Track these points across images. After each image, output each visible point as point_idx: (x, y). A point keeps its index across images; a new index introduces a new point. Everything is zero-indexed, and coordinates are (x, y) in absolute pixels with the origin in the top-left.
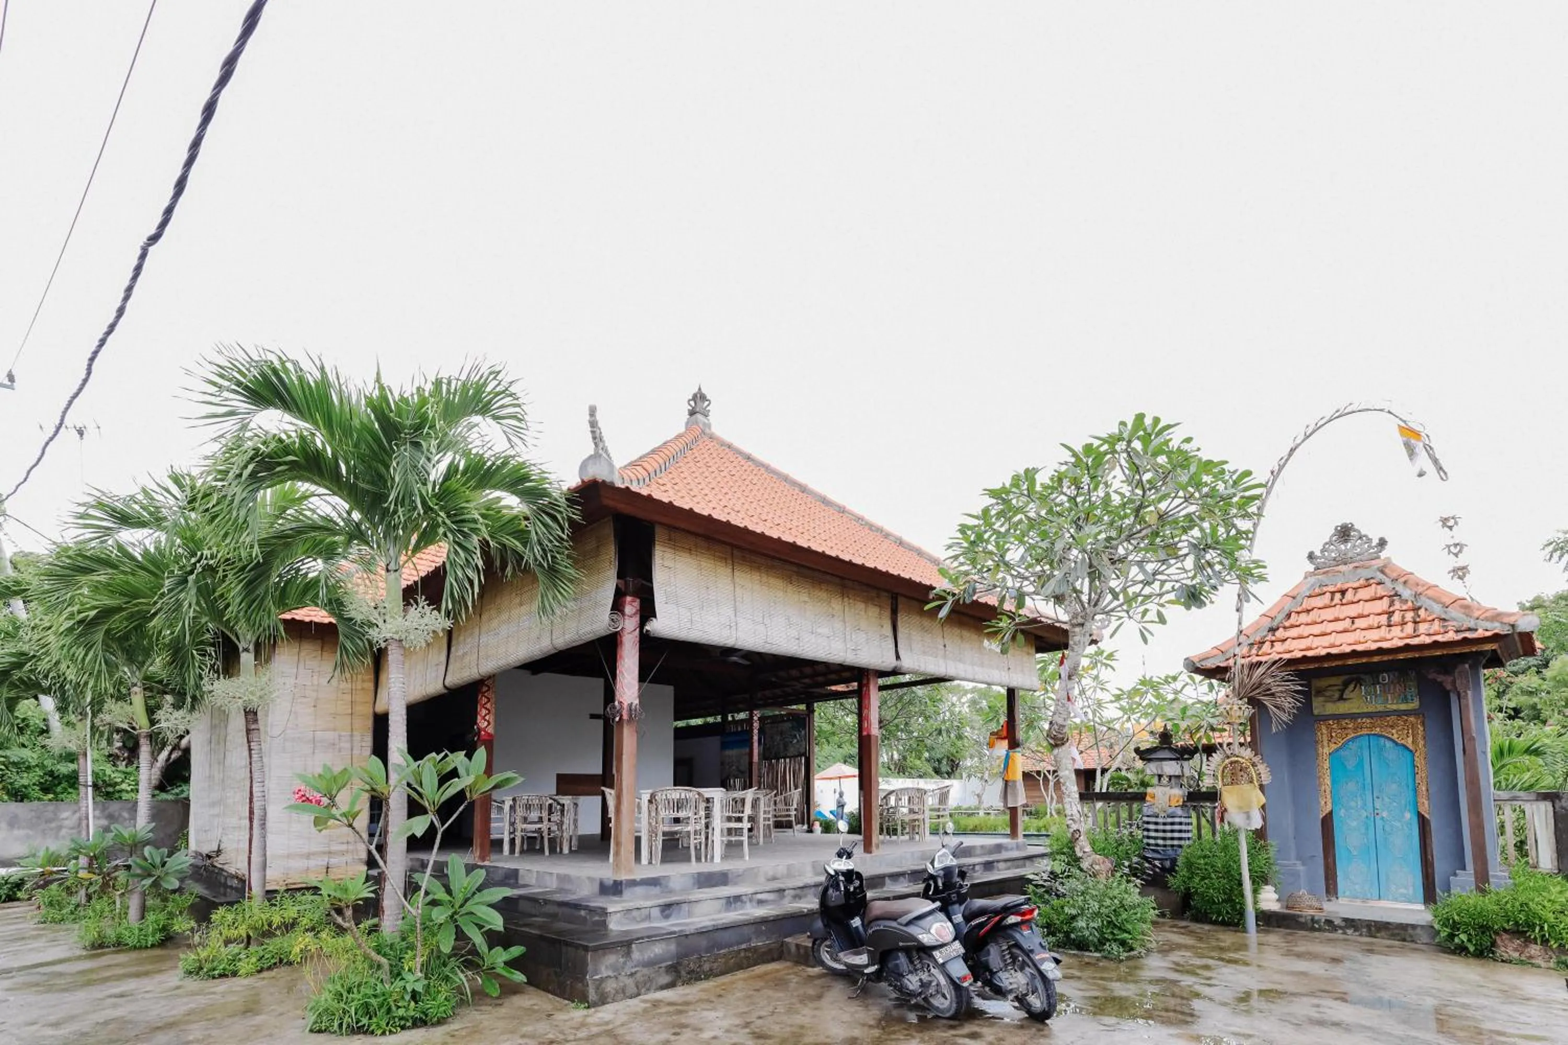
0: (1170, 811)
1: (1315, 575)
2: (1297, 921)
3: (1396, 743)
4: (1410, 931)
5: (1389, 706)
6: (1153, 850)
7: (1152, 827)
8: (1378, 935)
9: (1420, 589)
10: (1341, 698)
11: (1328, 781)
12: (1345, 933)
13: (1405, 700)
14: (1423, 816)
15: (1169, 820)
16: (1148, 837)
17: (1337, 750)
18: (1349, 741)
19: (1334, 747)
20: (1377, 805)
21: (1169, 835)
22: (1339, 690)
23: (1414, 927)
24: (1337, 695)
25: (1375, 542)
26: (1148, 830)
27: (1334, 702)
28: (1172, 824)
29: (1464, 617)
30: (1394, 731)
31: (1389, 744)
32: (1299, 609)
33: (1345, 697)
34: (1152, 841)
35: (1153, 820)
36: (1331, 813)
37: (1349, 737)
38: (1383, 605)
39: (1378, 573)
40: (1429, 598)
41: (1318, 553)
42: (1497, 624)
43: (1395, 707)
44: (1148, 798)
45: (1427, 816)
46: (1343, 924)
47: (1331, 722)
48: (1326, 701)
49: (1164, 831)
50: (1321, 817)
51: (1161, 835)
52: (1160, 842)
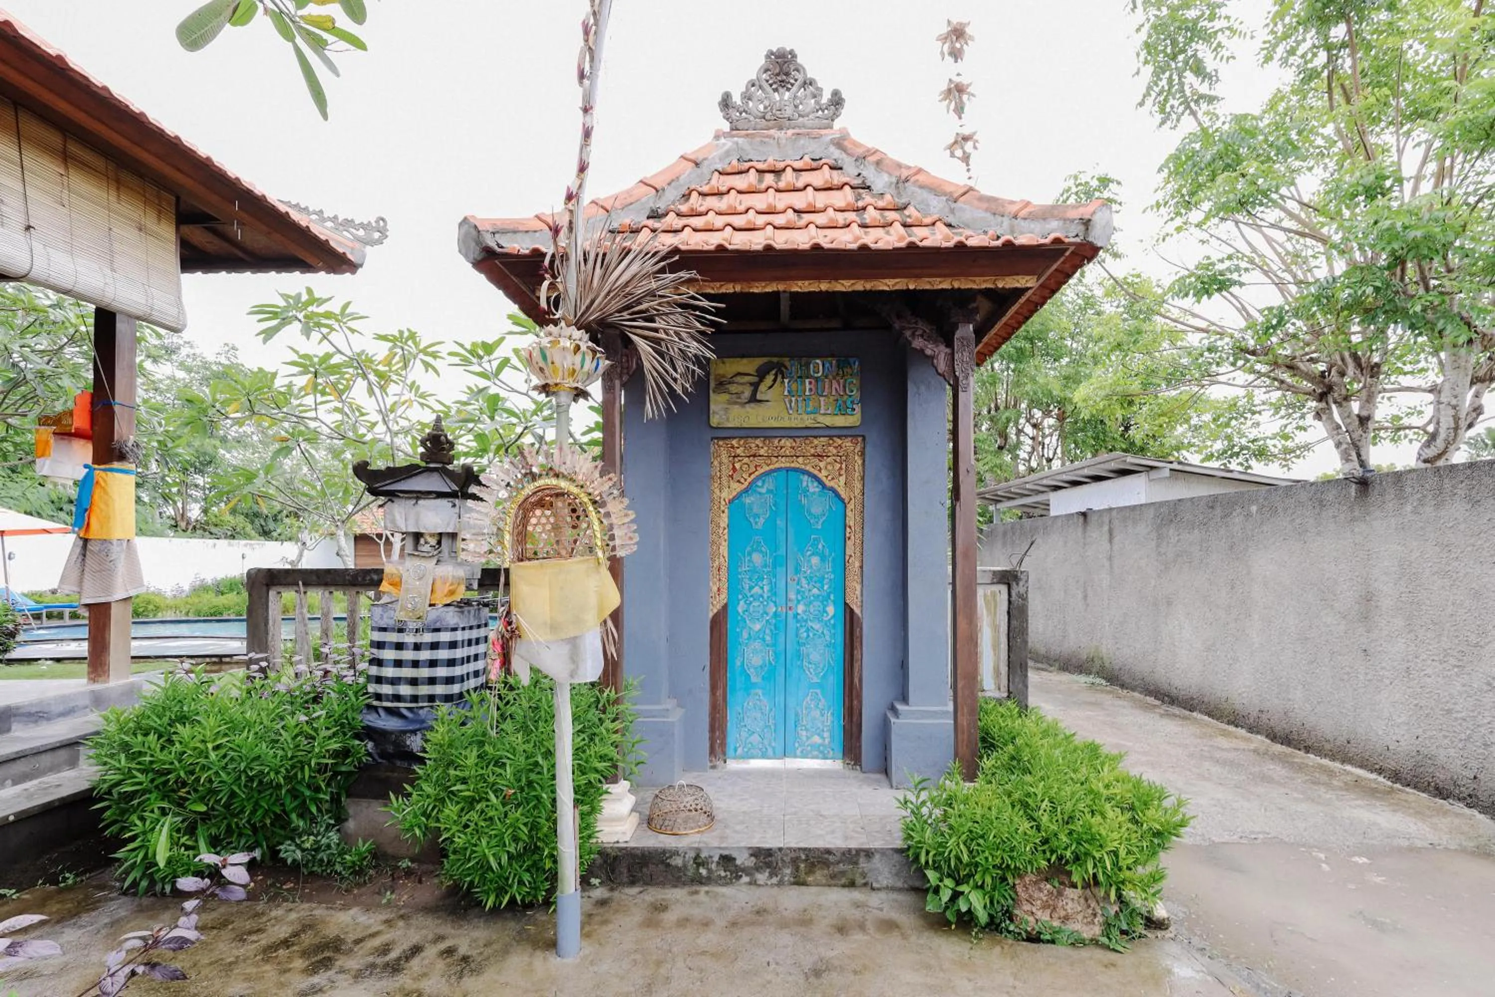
0: (433, 614)
1: (733, 136)
2: (668, 865)
3: (824, 486)
4: (863, 863)
5: (821, 419)
6: (388, 710)
7: (389, 654)
8: (810, 879)
9: (905, 173)
10: (753, 399)
11: (724, 550)
12: (753, 883)
13: (843, 410)
14: (852, 611)
15: (428, 638)
16: (379, 680)
17: (738, 496)
18: (758, 478)
19: (737, 488)
20: (792, 596)
21: (425, 672)
22: (751, 384)
23: (869, 854)
24: (747, 394)
25: (826, 98)
26: (379, 662)
27: (743, 405)
28: (434, 646)
29: (988, 215)
30: (822, 465)
31: (814, 487)
32: (705, 189)
33: (759, 397)
34: (387, 689)
35: (393, 637)
36: (725, 607)
37: (761, 471)
38: (845, 197)
39: (832, 149)
40: (921, 187)
41: (737, 99)
42: (1054, 224)
43: (828, 421)
44: (385, 586)
45: (857, 611)
46: (751, 862)
47: (734, 442)
48: (730, 403)
49: (415, 664)
50: (711, 615)
51: (407, 672)
52: (405, 690)
